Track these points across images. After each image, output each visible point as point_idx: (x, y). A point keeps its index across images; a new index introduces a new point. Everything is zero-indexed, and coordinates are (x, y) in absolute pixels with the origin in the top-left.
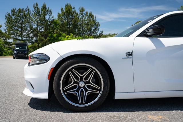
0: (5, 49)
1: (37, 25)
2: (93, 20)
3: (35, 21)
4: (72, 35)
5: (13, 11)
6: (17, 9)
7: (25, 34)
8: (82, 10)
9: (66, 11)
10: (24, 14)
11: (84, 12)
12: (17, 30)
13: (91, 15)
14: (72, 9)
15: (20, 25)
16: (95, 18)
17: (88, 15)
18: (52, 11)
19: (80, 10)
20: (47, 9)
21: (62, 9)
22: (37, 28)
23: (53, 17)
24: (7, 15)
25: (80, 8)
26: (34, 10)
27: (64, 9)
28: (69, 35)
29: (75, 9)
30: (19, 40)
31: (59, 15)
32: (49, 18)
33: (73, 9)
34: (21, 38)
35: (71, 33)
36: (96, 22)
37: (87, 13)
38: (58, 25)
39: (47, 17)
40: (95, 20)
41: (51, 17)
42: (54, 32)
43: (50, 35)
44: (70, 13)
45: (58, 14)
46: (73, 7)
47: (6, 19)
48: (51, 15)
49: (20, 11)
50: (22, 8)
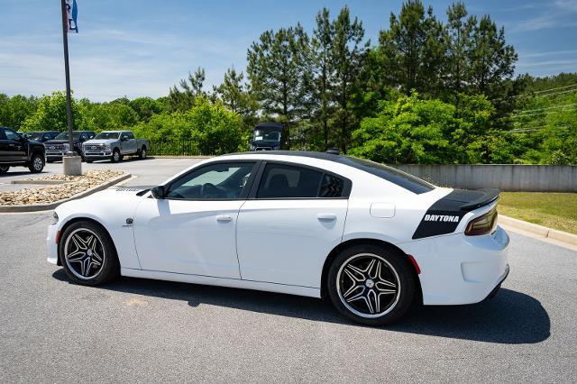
0: (243, 138)
1: (324, 72)
2: (492, 42)
3: (319, 58)
4: (416, 94)
5: (266, 38)
6: (276, 31)
7: (292, 94)
8: (459, 12)
9: (403, 24)
10: (292, 43)
11: (464, 20)
12: (274, 86)
13: (487, 26)
14: (423, 13)
15: (281, 73)
16: (498, 36)
17: (478, 25)
18: (363, 27)
19: (450, 15)
20: (352, 23)
21: (393, 19)
22: (324, 78)
23: (368, 45)
24: (251, 49)
25: (451, 8)
26: (316, 28)
27: (397, 19)
28: (409, 95)
29: (433, 15)
30: (278, 111)
31: (383, 38)
32: (356, 47)
33: (426, 16)
34: (282, 107)
35: (414, 90)
36: (504, 47)
37: (472, 22)
38: (381, 65)
39: (350, 45)
40: (501, 41)
41: (360, 46)
42: (365, 87)
43: (354, 96)
44: (414, 27)
45: (381, 33)
46: (426, 10)
47: (248, 59)
48: (360, 39)
49: (281, 36)
50: (286, 27)
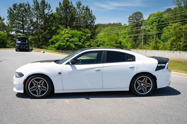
0: (8, 42)
1: (37, 19)
2: (89, 14)
3: (35, 15)
4: (69, 28)
5: (15, 6)
6: (18, 4)
7: (26, 27)
8: (79, 4)
9: (64, 6)
10: (25, 8)
11: (81, 6)
12: (19, 23)
13: (87, 9)
14: (69, 3)
15: (21, 19)
16: (91, 12)
17: (85, 8)
18: (50, 6)
19: (77, 4)
20: (46, 4)
21: (60, 4)
22: (37, 21)
23: (51, 11)
24: (9, 10)
25: (77, 2)
26: (33, 4)
27: (62, 4)
28: (67, 28)
29: (72, 4)
31: (57, 9)
32: (48, 12)
33: (70, 4)
34: (22, 31)
35: (68, 27)
36: (92, 15)
37: (83, 7)
38: (57, 18)
39: (46, 11)
40: (91, 14)
41: (50, 11)
42: (52, 25)
43: (49, 28)
44: (67, 7)
45: (57, 8)
46: (70, 2)
47: (8, 13)
48: (50, 9)
49: (21, 6)
50: (22, 3)
